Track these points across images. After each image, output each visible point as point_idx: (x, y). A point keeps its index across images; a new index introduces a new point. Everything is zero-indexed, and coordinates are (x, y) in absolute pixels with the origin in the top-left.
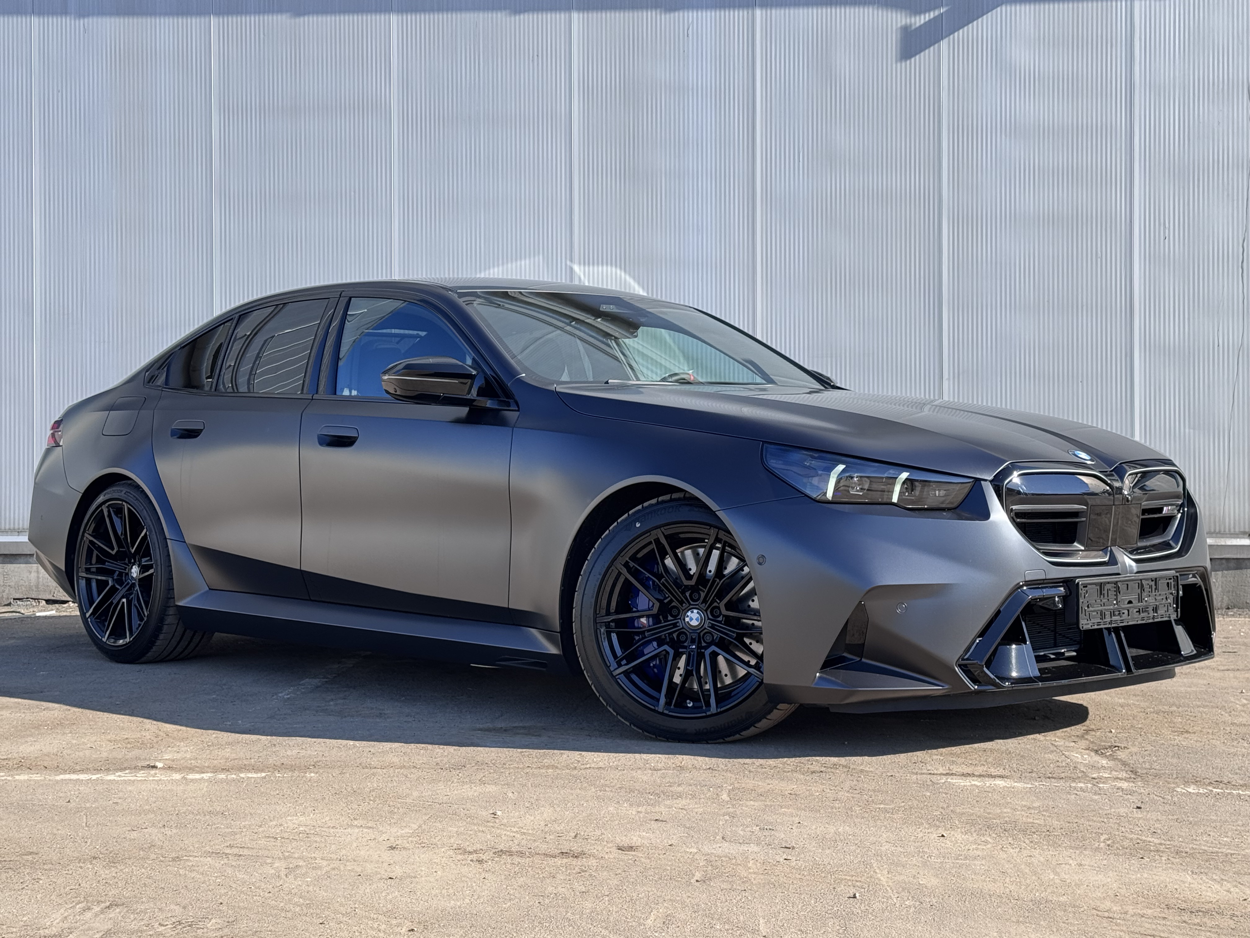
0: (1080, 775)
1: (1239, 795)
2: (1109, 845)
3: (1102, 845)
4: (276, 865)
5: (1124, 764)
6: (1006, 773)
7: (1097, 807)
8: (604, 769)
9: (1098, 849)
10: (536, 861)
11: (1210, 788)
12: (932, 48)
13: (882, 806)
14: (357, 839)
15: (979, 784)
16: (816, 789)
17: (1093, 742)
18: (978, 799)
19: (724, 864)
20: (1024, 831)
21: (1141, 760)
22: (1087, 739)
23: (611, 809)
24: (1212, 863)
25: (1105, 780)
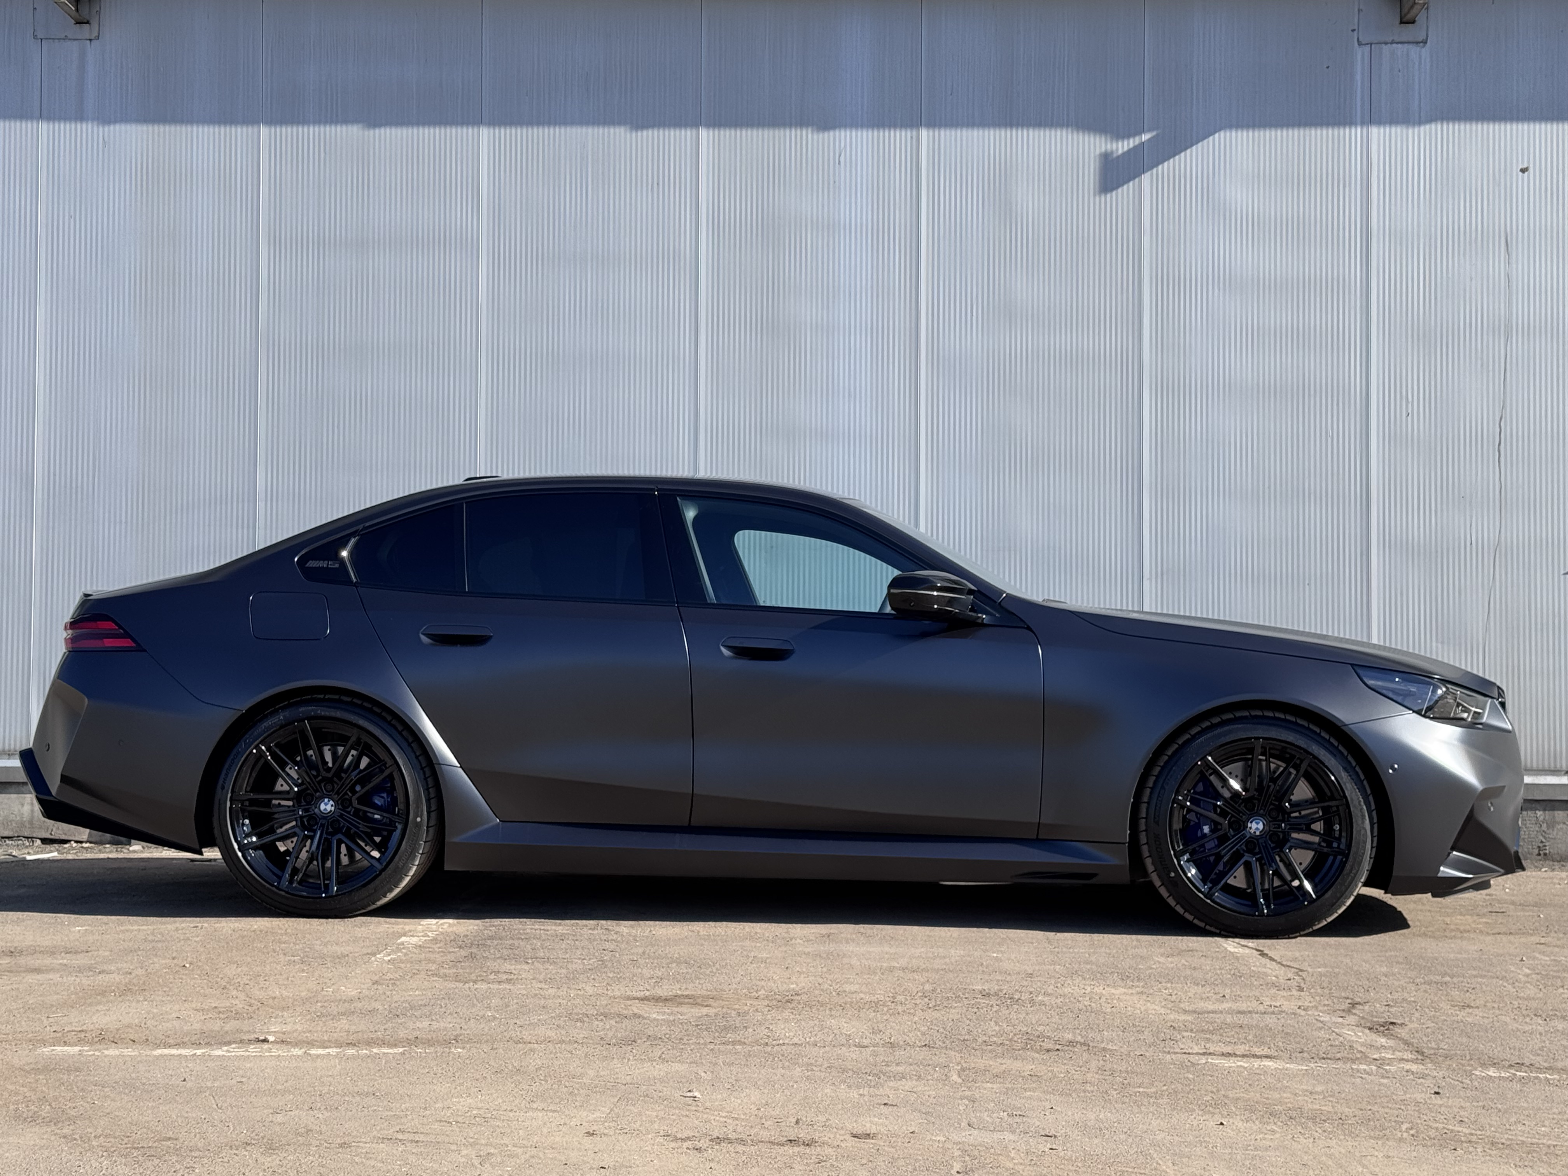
0: (1359, 1056)
1: (1547, 1080)
2: (1413, 1135)
3: (1405, 1135)
4: (464, 1152)
5: (1407, 1043)
6: (1273, 1052)
7: (1389, 1092)
8: (801, 1045)
9: (1401, 1140)
10: (763, 1150)
11: (1513, 1071)
12: (1131, 183)
13: (1141, 1090)
14: (545, 1124)
15: (1246, 1065)
16: (1059, 1069)
17: (1363, 1018)
18: (1250, 1082)
19: (983, 1154)
20: (1313, 1119)
21: (1425, 1039)
22: (1355, 1014)
23: (828, 1091)
24: (1534, 1155)
25: (1390, 1062)
